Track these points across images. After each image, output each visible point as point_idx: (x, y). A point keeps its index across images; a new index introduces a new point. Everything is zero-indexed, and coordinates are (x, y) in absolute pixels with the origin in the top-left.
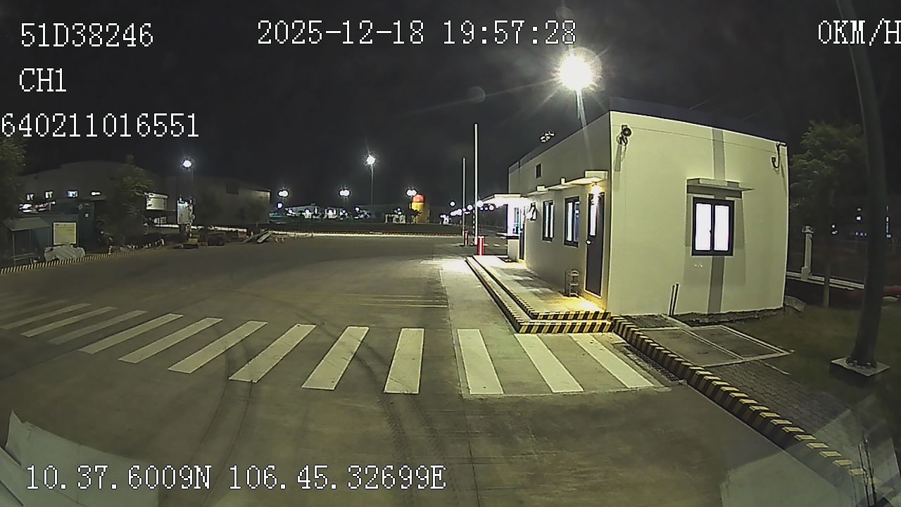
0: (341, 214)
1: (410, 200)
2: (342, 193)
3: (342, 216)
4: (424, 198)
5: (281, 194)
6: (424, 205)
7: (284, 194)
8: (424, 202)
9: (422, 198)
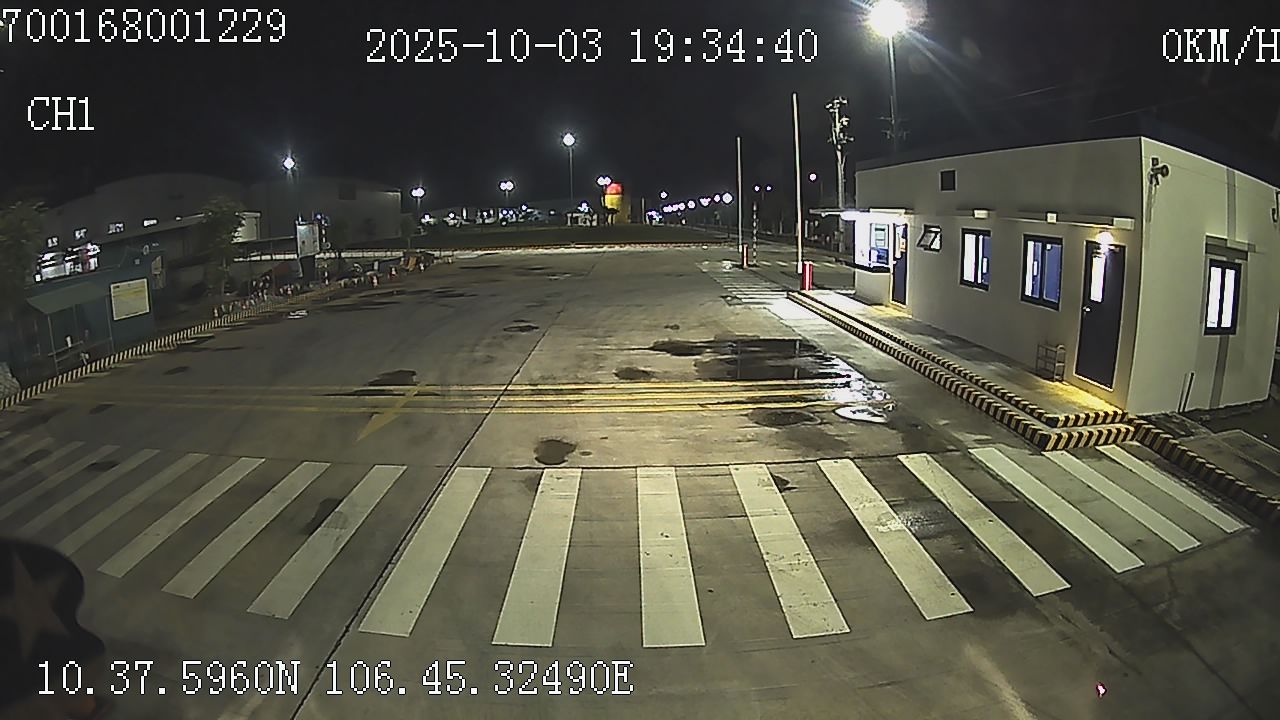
0: (501, 216)
1: (603, 191)
2: (504, 186)
3: (504, 219)
4: (622, 187)
5: (415, 193)
6: (622, 199)
7: (418, 193)
8: (622, 193)
9: (619, 188)
